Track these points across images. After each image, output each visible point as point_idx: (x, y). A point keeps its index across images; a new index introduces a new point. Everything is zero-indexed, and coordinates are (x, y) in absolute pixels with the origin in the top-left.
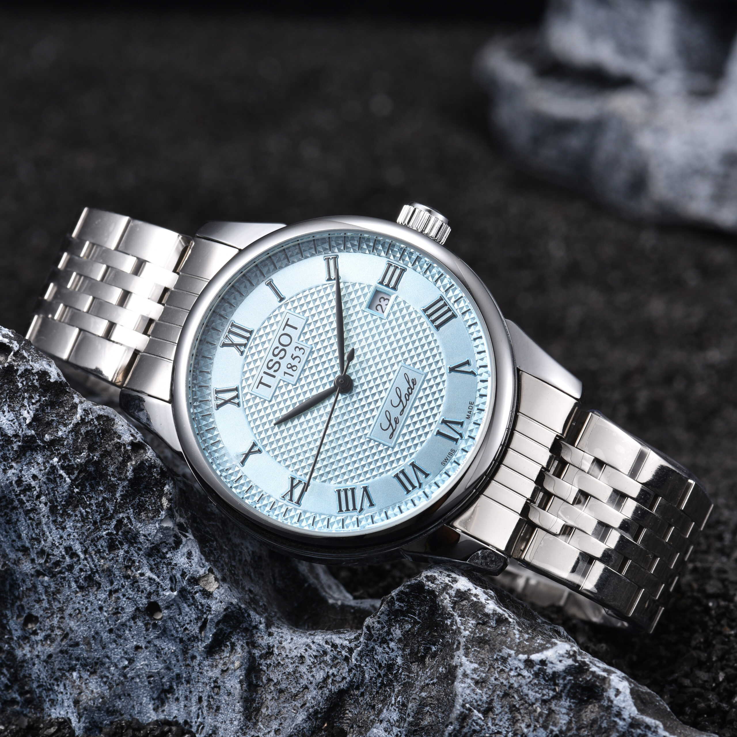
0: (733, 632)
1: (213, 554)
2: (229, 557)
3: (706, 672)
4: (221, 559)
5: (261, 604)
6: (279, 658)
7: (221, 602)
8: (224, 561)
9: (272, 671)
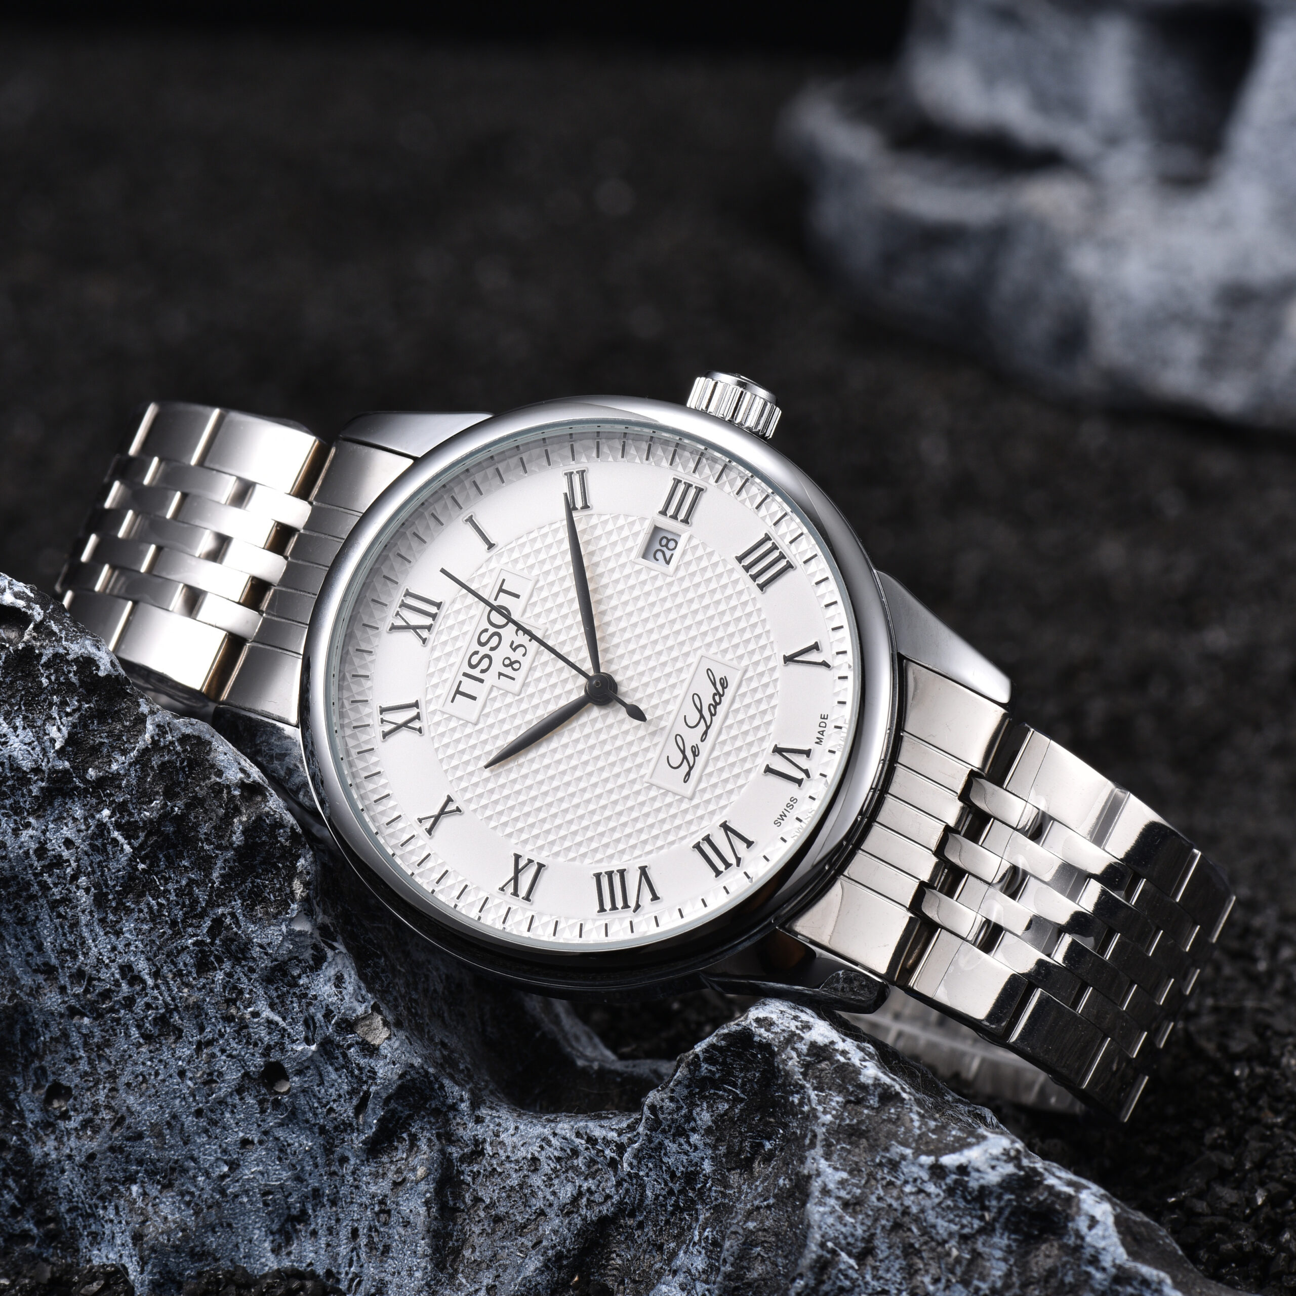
0: (1279, 1120)
1: (380, 979)
2: (407, 985)
3: (1234, 1189)
4: (394, 987)
5: (462, 1067)
6: (494, 1162)
7: (394, 1063)
8: (399, 991)
9: (481, 1184)
